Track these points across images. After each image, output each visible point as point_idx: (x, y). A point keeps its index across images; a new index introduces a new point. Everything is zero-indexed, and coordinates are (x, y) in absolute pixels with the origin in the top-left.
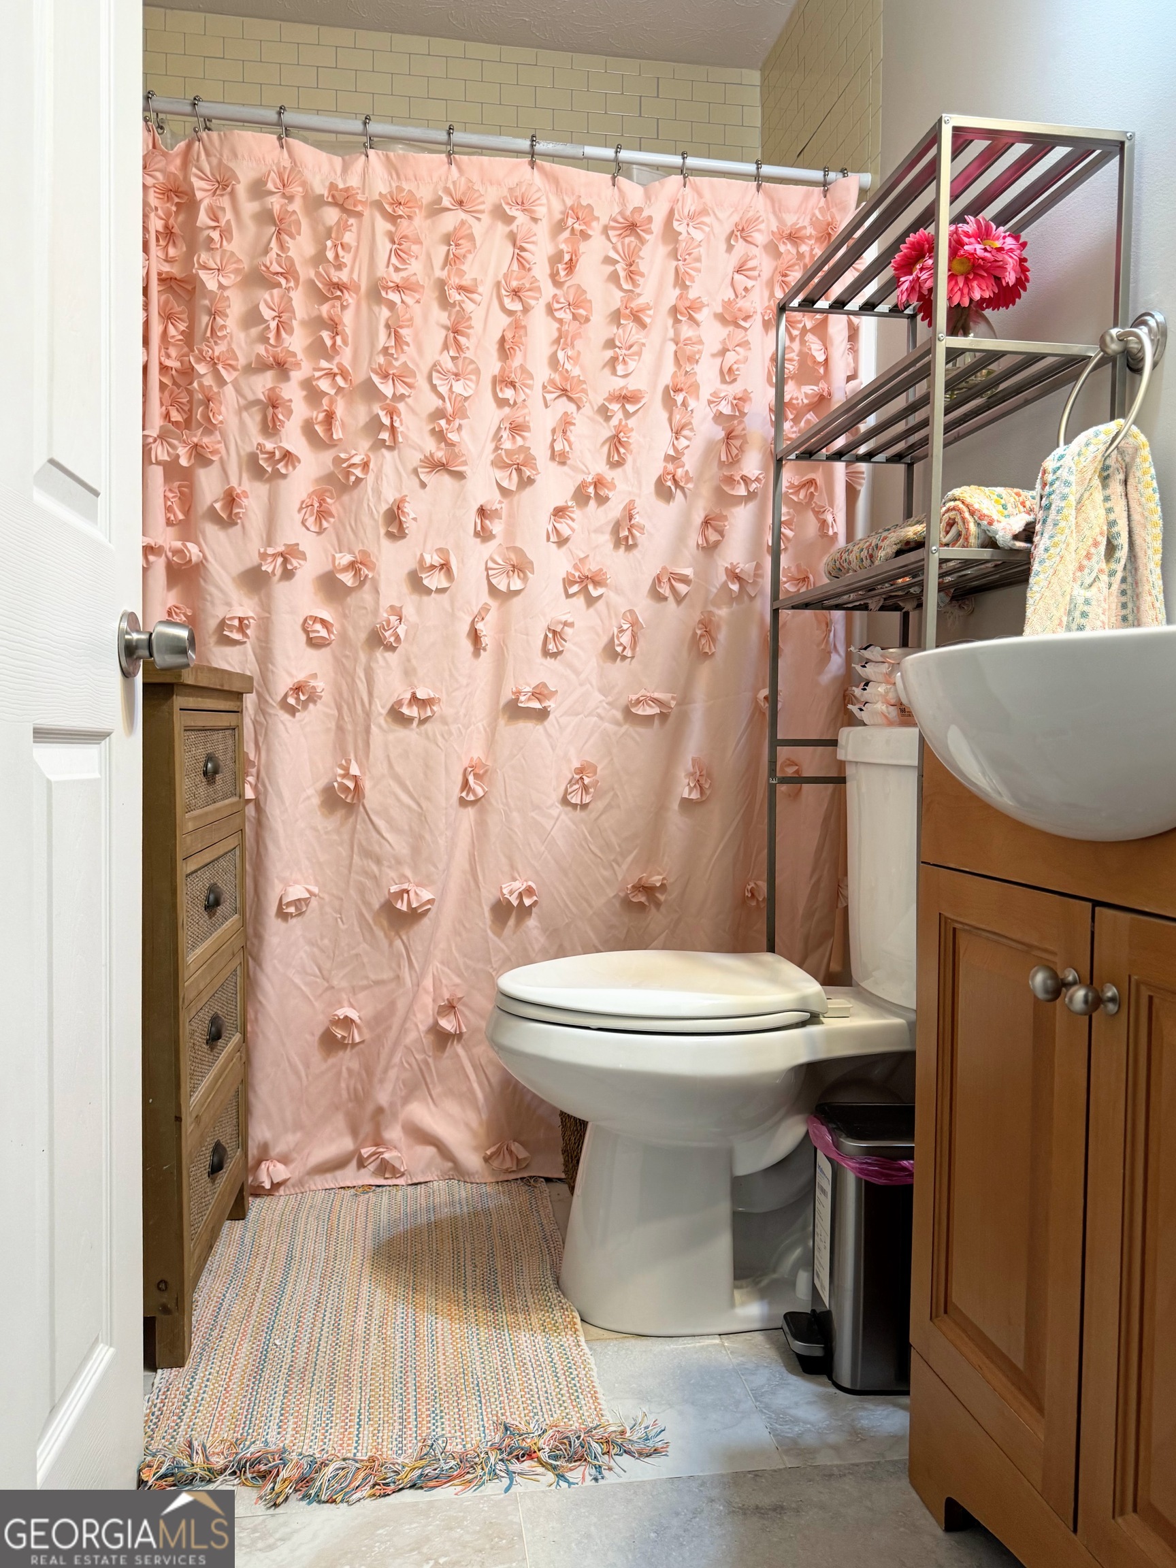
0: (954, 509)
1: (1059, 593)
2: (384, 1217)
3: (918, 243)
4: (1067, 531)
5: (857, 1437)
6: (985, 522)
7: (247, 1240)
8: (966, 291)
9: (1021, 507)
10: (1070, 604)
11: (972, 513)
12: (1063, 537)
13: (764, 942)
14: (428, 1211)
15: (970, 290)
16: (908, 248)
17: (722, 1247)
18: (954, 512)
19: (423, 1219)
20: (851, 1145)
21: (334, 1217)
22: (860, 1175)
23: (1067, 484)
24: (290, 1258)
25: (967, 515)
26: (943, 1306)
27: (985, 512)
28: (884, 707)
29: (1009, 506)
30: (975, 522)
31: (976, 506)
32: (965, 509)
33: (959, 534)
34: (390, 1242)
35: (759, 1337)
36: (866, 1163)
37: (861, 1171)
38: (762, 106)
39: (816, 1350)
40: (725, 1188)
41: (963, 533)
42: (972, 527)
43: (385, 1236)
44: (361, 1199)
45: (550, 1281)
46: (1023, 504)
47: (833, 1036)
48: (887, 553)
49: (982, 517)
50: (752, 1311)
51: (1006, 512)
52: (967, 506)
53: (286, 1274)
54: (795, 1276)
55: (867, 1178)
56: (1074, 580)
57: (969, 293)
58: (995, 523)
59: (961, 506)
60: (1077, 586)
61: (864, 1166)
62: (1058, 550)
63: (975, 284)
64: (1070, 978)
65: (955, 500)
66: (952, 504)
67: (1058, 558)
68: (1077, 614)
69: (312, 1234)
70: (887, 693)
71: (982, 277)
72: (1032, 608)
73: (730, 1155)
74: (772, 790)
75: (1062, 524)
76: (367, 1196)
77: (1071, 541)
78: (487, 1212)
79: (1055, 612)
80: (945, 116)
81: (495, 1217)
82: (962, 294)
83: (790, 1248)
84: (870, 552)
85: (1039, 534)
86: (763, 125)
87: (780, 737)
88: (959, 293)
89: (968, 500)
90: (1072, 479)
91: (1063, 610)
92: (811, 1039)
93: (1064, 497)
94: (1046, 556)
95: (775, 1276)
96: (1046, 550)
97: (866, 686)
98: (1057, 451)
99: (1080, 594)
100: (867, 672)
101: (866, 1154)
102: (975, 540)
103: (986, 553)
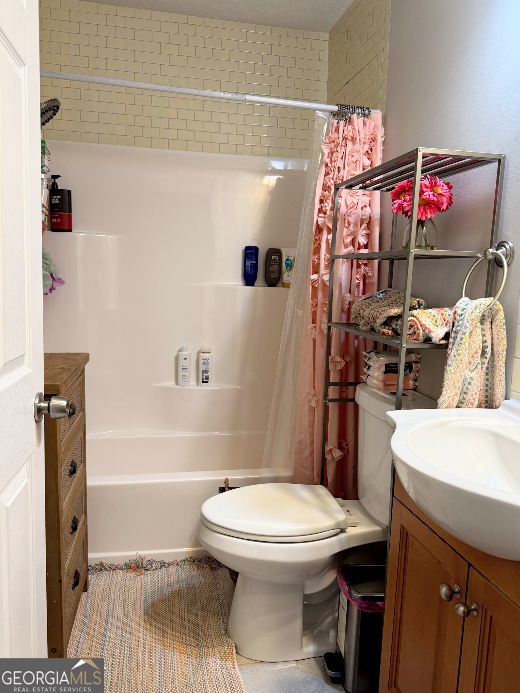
0: (413, 321)
1: (459, 376)
2: (149, 592)
3: (403, 186)
4: (464, 349)
6: (427, 331)
7: (88, 605)
8: (424, 213)
9: (443, 321)
10: (464, 378)
11: (421, 326)
12: (463, 352)
14: (168, 586)
15: (426, 213)
16: (398, 188)
17: (298, 623)
18: (413, 323)
19: (166, 592)
20: (356, 595)
21: (127, 590)
22: (359, 609)
23: (466, 327)
24: (108, 615)
25: (419, 326)
26: (394, 684)
27: (428, 326)
28: (377, 383)
29: (438, 321)
30: (423, 329)
31: (423, 323)
32: (418, 323)
33: (415, 333)
34: (152, 605)
35: (313, 662)
36: (363, 604)
37: (360, 607)
38: (329, 51)
39: (338, 675)
40: (301, 599)
41: (417, 333)
42: (421, 332)
43: (150, 601)
44: (138, 579)
45: (223, 631)
46: (444, 319)
48: (381, 322)
49: (426, 328)
50: (310, 649)
51: (436, 324)
52: (419, 322)
53: (106, 626)
54: (329, 631)
55: (363, 610)
56: (466, 368)
57: (425, 215)
58: (432, 332)
59: (416, 321)
60: (467, 371)
61: (362, 605)
62: (460, 357)
63: (428, 211)
64: (457, 590)
65: (413, 316)
66: (412, 318)
67: (460, 361)
68: (466, 383)
69: (117, 601)
70: (378, 376)
71: (432, 208)
72: (447, 382)
73: (303, 588)
74: (325, 405)
75: (462, 346)
76: (140, 577)
77: (466, 353)
78: (194, 587)
79: (457, 384)
80: (420, 148)
81: (198, 590)
82: (422, 215)
83: (328, 616)
84: (374, 316)
85: (452, 343)
86: (329, 61)
88: (421, 214)
89: (420, 319)
90: (468, 325)
91: (460, 383)
92: (340, 541)
93: (464, 333)
94: (454, 358)
95: (320, 628)
96: (455, 356)
97: (369, 368)
98: (464, 302)
99: (468, 374)
100: (370, 363)
101: (363, 598)
102: (421, 338)
103: (427, 346)
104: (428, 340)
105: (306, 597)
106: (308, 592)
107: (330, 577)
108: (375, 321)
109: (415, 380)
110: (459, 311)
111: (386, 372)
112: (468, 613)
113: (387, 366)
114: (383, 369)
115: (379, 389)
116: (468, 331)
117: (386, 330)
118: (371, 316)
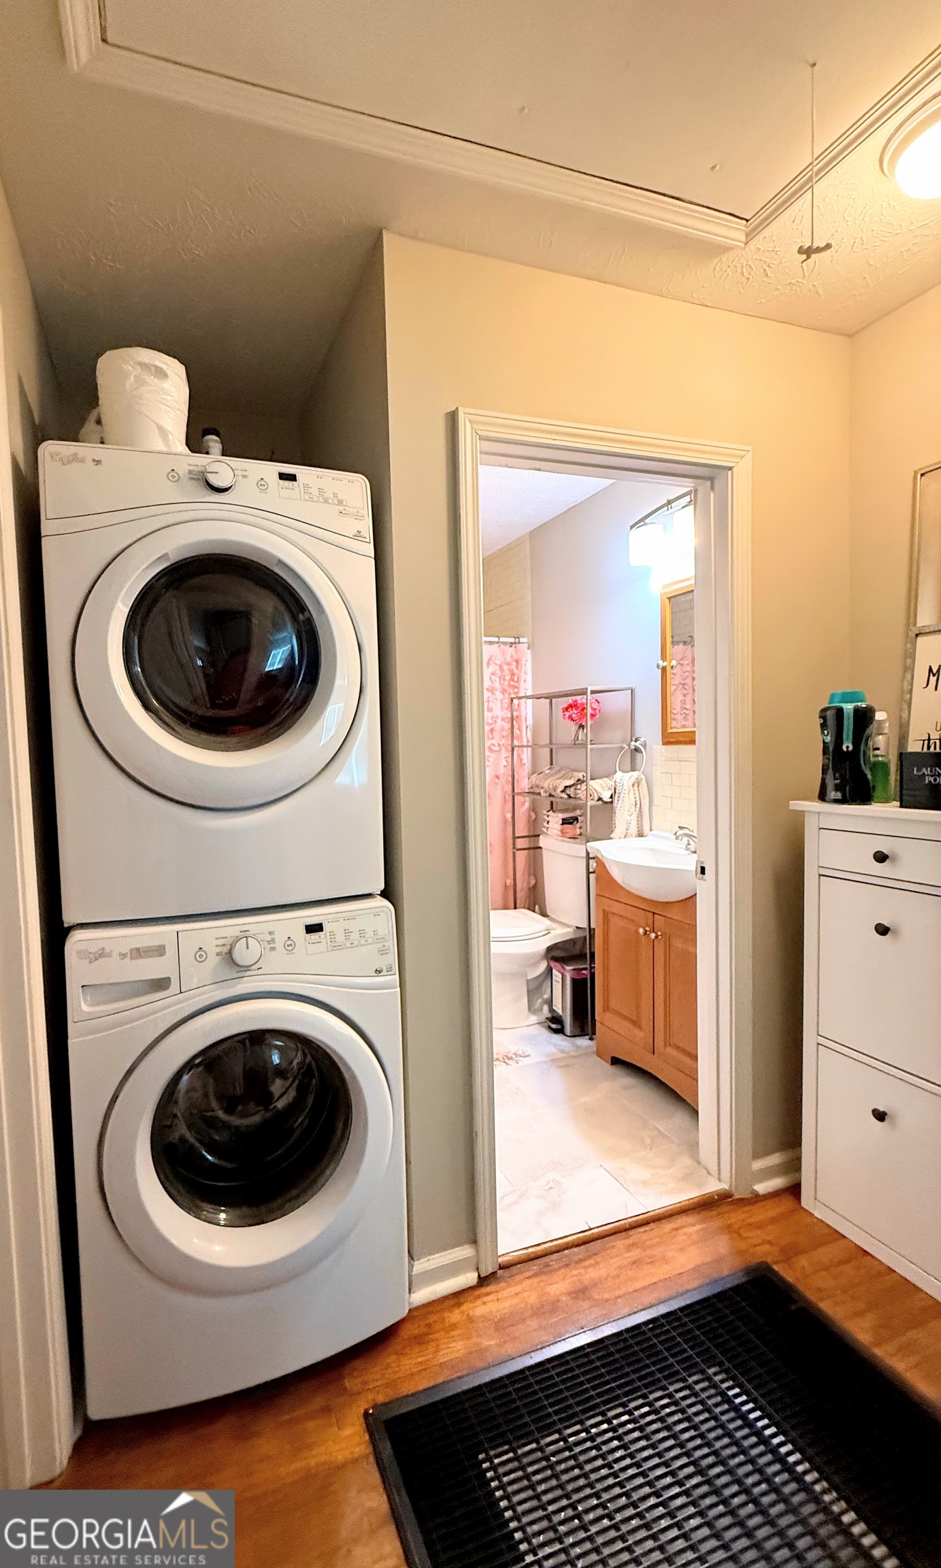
4: (624, 803)
5: (578, 1048)
6: (597, 794)
10: (626, 820)
12: (623, 805)
13: (513, 906)
17: (525, 999)
20: (567, 970)
22: (571, 976)
23: (624, 790)
26: (606, 1008)
27: (599, 790)
28: (555, 832)
29: (604, 787)
30: (593, 793)
31: (596, 788)
33: (588, 795)
35: (537, 1026)
36: (574, 974)
37: (571, 974)
39: (559, 1027)
40: (525, 983)
41: (590, 795)
42: (593, 795)
46: (608, 786)
47: (556, 936)
48: (559, 790)
49: (595, 792)
50: (534, 1019)
51: (604, 789)
52: (593, 788)
54: (542, 1006)
55: (574, 977)
56: (627, 814)
58: (601, 794)
60: (628, 816)
64: (648, 929)
70: (556, 827)
72: (618, 823)
73: (527, 974)
74: (514, 853)
75: (623, 801)
77: (625, 806)
79: (622, 825)
83: (537, 1000)
85: (617, 800)
87: (516, 835)
89: (594, 786)
90: (626, 788)
91: (624, 824)
93: (623, 794)
94: (620, 809)
96: (621, 807)
97: (548, 822)
98: (619, 775)
99: (629, 818)
100: (549, 819)
101: (574, 969)
102: (596, 798)
103: (600, 802)
104: (600, 799)
105: (528, 981)
106: (529, 978)
107: (543, 966)
108: (555, 790)
109: (580, 828)
110: (618, 780)
111: (563, 824)
112: (657, 937)
113: (563, 820)
114: (561, 822)
115: (558, 836)
116: (626, 792)
117: (564, 795)
118: (551, 787)
